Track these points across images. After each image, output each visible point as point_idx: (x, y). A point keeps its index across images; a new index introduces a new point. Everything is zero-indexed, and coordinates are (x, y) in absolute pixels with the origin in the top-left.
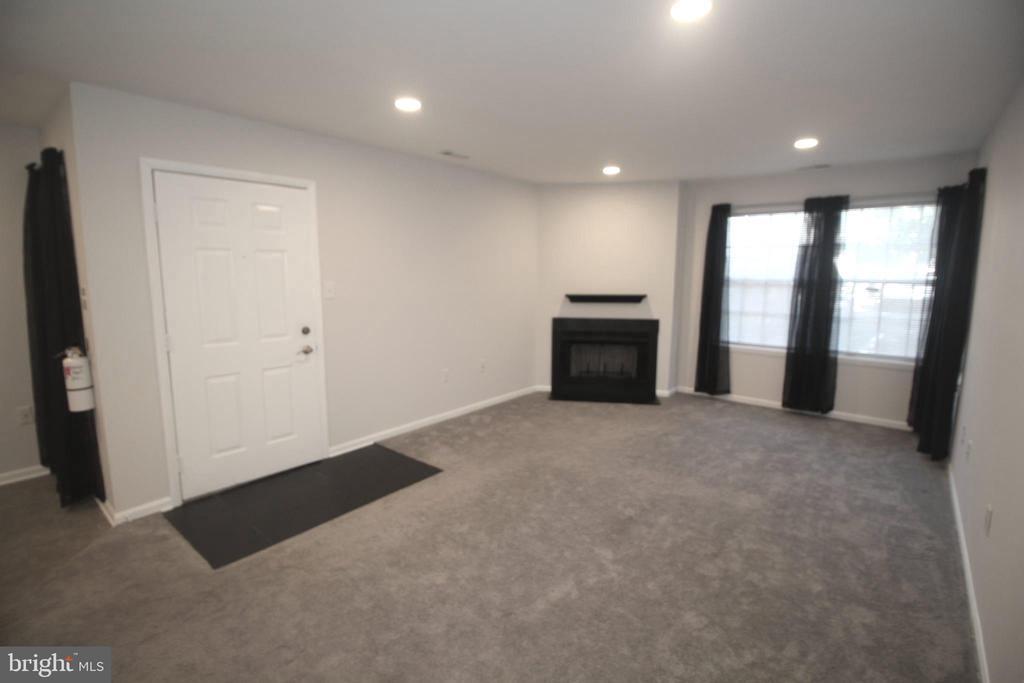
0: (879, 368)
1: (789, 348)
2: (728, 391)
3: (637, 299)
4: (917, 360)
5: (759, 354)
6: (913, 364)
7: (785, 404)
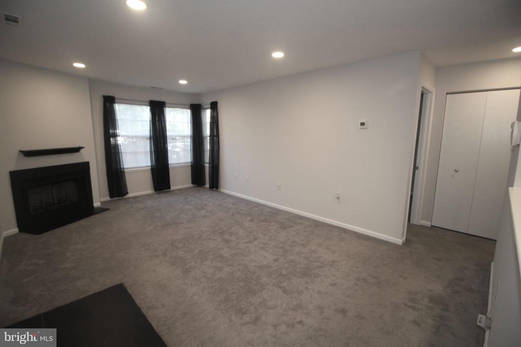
0: (181, 167)
1: (151, 166)
2: (127, 193)
3: (77, 150)
4: (191, 162)
5: (137, 171)
6: (190, 164)
7: (155, 191)
